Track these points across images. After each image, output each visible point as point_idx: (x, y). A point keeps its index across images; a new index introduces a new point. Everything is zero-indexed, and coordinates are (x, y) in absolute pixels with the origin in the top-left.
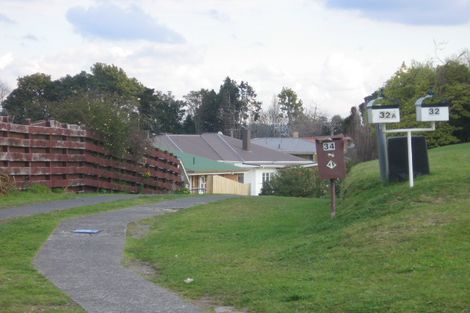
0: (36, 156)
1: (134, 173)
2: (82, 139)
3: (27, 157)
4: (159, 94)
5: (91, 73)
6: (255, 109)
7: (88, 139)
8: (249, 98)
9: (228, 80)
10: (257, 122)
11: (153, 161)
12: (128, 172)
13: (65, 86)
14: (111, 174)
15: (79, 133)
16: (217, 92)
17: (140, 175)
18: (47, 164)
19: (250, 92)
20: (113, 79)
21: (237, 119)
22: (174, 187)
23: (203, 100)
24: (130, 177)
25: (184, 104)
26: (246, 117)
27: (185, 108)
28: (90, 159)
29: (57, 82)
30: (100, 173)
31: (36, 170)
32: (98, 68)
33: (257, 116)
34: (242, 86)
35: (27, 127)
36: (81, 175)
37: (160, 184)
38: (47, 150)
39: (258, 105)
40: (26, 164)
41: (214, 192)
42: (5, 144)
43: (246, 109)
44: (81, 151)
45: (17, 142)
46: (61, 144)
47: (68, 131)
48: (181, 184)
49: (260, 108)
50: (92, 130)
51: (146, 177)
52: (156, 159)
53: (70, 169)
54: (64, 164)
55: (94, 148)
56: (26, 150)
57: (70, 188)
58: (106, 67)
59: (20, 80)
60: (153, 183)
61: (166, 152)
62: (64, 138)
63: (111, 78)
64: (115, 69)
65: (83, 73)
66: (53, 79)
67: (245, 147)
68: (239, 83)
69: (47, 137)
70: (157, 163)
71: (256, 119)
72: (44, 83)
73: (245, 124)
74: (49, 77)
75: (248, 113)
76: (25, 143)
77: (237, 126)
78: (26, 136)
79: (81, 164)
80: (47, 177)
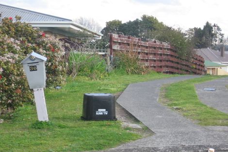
0: (151, 57)
1: (188, 66)
2: (168, 49)
3: (147, 57)
4: (174, 29)
5: (141, 20)
6: (220, 37)
7: (170, 50)
8: (218, 32)
9: (208, 23)
10: (222, 43)
11: (195, 60)
12: (186, 65)
13: (129, 26)
14: (179, 66)
15: (167, 46)
16: (202, 29)
17: (190, 67)
18: (155, 61)
19: (219, 29)
20: (151, 23)
21: (212, 42)
22: (203, 73)
23: (195, 33)
24: (186, 68)
25: (186, 35)
26: (216, 41)
27: (187, 36)
28: (171, 59)
29: (125, 24)
30: (175, 65)
31: (151, 64)
32: (144, 17)
33: (221, 41)
34: (215, 26)
35: (148, 43)
36: (167, 67)
37: (198, 71)
38: (155, 54)
39: (222, 35)
40: (147, 60)
41: (218, 74)
42: (139, 51)
43: (217, 37)
44: (167, 55)
45: (144, 50)
46: (160, 52)
47: (163, 46)
48: (205, 72)
49: (223, 37)
50: (173, 45)
51: (193, 68)
52: (196, 59)
53: (163, 64)
54: (161, 61)
55: (173, 54)
56: (147, 54)
57: (164, 72)
58: (148, 17)
59: (107, 23)
60: (195, 71)
61: (200, 56)
62: (161, 49)
63: (151, 22)
64: (152, 18)
65: (137, 19)
66: (123, 23)
67: (222, 55)
68: (213, 25)
69: (155, 48)
70: (197, 61)
71: (221, 42)
72: (119, 24)
73: (215, 44)
74: (121, 22)
75: (217, 39)
76: (147, 51)
77: (212, 45)
78: (147, 47)
79: (167, 61)
80: (154, 67)
